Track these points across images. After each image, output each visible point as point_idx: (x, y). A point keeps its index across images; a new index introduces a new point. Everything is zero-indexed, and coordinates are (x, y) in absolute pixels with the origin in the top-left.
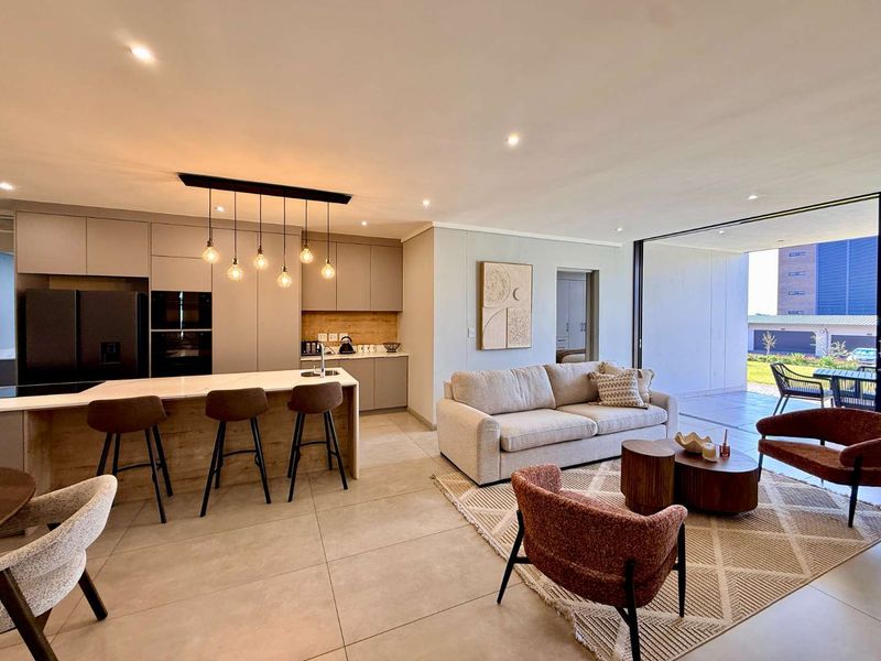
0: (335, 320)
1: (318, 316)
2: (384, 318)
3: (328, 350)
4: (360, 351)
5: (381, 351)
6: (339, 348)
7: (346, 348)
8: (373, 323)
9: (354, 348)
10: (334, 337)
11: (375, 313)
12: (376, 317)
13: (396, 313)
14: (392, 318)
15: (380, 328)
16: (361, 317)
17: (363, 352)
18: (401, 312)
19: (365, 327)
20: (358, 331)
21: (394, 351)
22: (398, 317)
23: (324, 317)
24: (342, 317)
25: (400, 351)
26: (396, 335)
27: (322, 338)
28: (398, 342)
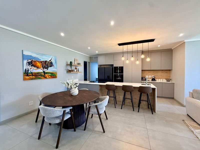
0: (150, 72)
1: (146, 71)
2: (166, 72)
3: (148, 80)
4: (158, 80)
5: (165, 81)
6: (151, 79)
7: (153, 79)
8: (163, 73)
9: (156, 80)
10: (150, 77)
11: (162, 70)
12: (163, 71)
13: (170, 70)
14: (169, 72)
15: (164, 74)
16: (158, 71)
17: (158, 81)
19: (160, 74)
20: (157, 75)
21: (169, 81)
22: (171, 71)
23: (147, 72)
24: (152, 72)
25: (171, 81)
26: (170, 77)
27: (147, 77)
28: (171, 79)
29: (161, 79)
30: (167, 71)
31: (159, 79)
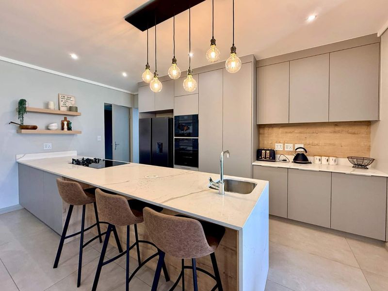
0: (290, 133)
1: (275, 130)
2: (351, 129)
3: (282, 158)
4: (317, 162)
5: (345, 166)
6: (293, 157)
7: (301, 158)
8: (338, 135)
9: (310, 158)
10: (290, 147)
11: (336, 124)
13: (368, 123)
14: (363, 130)
15: (347, 140)
16: (319, 129)
17: (317, 164)
18: (377, 121)
19: (325, 138)
20: (316, 142)
21: (365, 167)
22: (373, 127)
23: (281, 130)
24: (297, 130)
25: (375, 168)
26: (369, 149)
27: (278, 147)
28: (372, 157)
29: (331, 158)
30: (356, 129)
31: (324, 159)
